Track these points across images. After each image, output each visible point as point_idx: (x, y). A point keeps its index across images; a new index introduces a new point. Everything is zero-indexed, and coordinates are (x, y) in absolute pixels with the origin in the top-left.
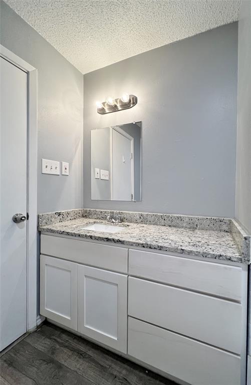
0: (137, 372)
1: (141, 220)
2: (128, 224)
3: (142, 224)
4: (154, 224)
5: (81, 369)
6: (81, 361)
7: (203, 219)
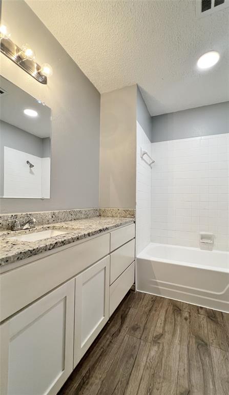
0: (108, 328)
1: (53, 219)
2: (48, 226)
3: (54, 223)
4: (64, 221)
5: (100, 376)
6: (91, 381)
7: (90, 210)
